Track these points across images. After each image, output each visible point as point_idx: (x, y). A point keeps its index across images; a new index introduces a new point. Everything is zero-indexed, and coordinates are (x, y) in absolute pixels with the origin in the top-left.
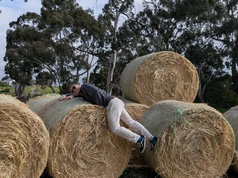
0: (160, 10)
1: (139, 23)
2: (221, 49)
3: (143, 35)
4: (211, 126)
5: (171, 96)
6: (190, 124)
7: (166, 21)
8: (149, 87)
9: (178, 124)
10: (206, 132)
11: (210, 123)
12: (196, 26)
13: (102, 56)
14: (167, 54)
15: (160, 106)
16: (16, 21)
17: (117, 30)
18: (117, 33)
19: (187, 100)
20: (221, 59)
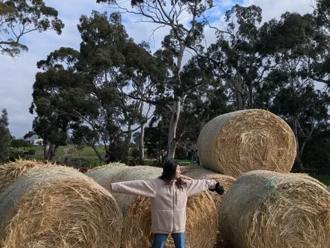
0: (239, 41)
1: (211, 59)
2: (324, 93)
3: (216, 75)
4: (312, 202)
5: (262, 164)
6: (287, 200)
7: (248, 55)
8: (234, 154)
9: (273, 201)
10: (307, 210)
11: (311, 199)
12: (289, 63)
13: (162, 105)
14: (256, 112)
15: (249, 177)
16: (46, 60)
17: (181, 69)
18: (182, 72)
19: (282, 170)
20: (324, 107)
